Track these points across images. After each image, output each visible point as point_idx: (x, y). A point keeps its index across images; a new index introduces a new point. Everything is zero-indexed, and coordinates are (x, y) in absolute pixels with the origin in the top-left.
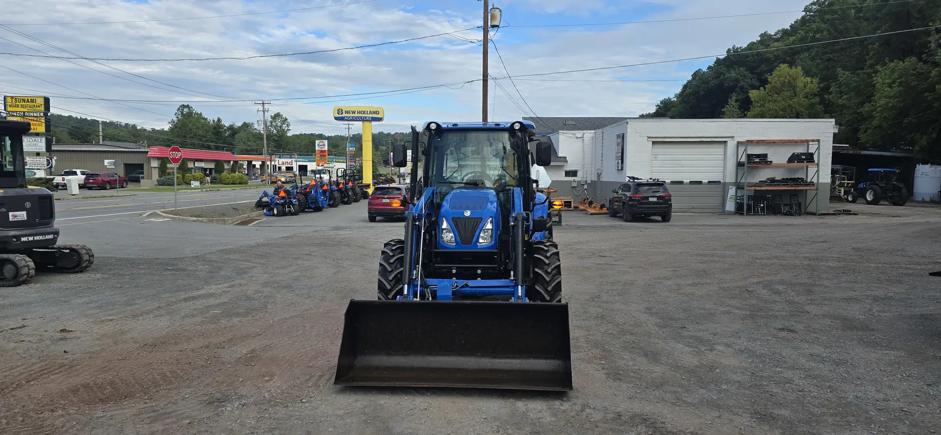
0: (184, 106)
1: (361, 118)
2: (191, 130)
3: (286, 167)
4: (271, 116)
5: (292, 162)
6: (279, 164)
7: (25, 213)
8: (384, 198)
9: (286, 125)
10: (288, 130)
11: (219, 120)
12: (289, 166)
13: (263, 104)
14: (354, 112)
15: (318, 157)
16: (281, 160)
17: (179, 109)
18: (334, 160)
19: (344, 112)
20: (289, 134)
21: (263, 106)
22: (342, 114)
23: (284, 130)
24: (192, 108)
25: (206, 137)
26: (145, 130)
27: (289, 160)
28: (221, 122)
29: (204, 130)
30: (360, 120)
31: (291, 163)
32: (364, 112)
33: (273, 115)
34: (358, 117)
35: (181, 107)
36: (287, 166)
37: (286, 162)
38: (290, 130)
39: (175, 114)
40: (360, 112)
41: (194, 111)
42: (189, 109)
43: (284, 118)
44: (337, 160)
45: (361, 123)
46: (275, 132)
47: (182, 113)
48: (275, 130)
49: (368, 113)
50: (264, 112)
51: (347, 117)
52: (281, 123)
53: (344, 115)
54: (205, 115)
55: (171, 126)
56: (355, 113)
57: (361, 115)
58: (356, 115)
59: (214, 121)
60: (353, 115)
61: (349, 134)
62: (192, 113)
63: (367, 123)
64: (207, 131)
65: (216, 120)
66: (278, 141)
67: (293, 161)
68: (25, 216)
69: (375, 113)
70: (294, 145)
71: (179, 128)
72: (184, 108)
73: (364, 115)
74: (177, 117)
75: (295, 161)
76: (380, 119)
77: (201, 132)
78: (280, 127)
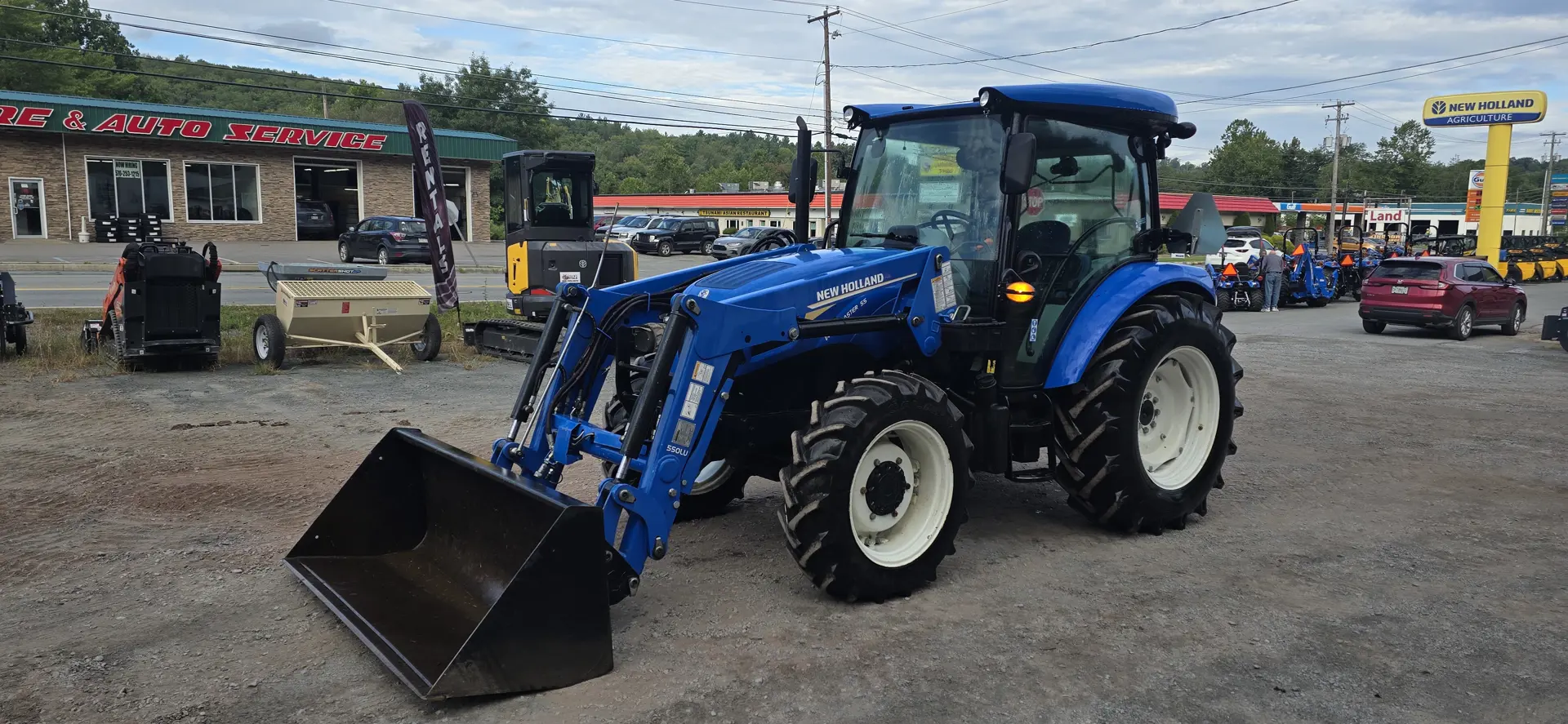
0: (1238, 123)
1: (1487, 118)
2: (1243, 162)
3: (1386, 225)
4: (1396, 129)
5: (1400, 214)
6: (1372, 219)
7: (578, 274)
8: (1397, 285)
9: (1425, 144)
10: (1428, 153)
11: (1295, 142)
12: (1393, 221)
13: (1339, 106)
14: (1470, 107)
15: (1471, 204)
16: (1377, 212)
17: (1229, 129)
18: (1522, 211)
19: (1448, 107)
20: (1433, 160)
21: (1339, 111)
22: (1441, 113)
23: (1418, 154)
24: (1252, 124)
25: (1267, 174)
26: (1192, 166)
27: (1394, 211)
28: (1298, 145)
29: (1266, 161)
30: (1482, 123)
31: (1397, 217)
32: (1496, 105)
33: (1399, 126)
34: (1480, 116)
35: (1233, 124)
36: (1388, 221)
37: (1387, 215)
38: (1433, 153)
39: (1223, 138)
40: (1486, 106)
41: (1255, 130)
42: (1247, 127)
43: (1422, 131)
44: (1529, 211)
45: (1485, 128)
46: (1401, 157)
47: (1234, 134)
48: (1400, 156)
49: (1506, 105)
50: (1338, 120)
51: (1453, 118)
52: (1415, 141)
53: (1447, 114)
54: (1270, 136)
55: (1213, 158)
56: (1472, 109)
57: (1487, 111)
58: (1476, 111)
59: (1285, 145)
60: (1470, 112)
61: (1552, 156)
62: (1251, 133)
63: (1501, 129)
64: (1270, 163)
65: (1289, 142)
66: (1403, 175)
67: (1403, 213)
68: (579, 279)
69: (1520, 104)
70: (1436, 181)
71: (1225, 161)
72: (1239, 125)
73: (1495, 111)
74: (1226, 142)
75: (1407, 213)
76: (1535, 117)
77: (1260, 166)
78: (1413, 148)
